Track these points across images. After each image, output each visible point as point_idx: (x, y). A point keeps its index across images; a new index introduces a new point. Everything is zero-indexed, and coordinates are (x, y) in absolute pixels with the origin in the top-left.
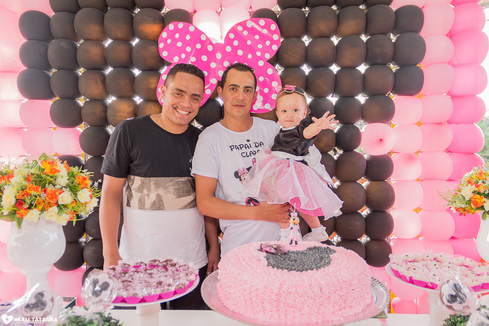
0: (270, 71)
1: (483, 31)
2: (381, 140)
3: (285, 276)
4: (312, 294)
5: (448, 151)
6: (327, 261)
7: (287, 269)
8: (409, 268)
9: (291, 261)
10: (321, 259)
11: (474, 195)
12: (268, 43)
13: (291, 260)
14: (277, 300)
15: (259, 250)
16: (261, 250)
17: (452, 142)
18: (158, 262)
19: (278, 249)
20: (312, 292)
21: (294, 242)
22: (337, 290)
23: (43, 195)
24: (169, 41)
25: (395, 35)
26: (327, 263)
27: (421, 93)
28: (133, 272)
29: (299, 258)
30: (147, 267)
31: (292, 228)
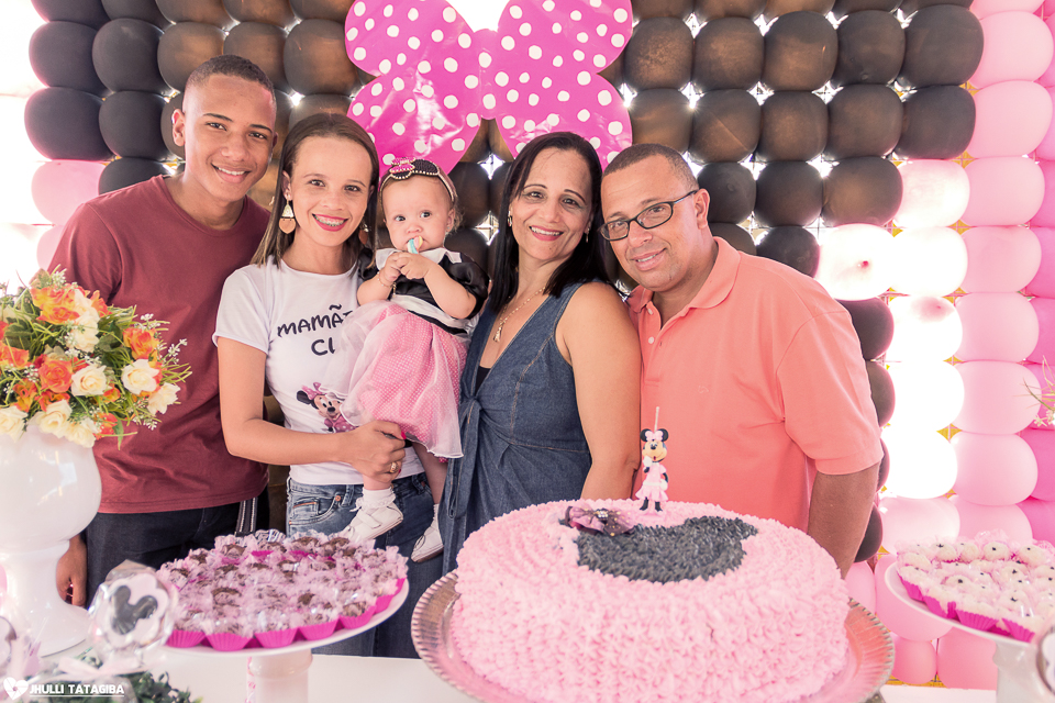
0: (605, 98)
2: (866, 263)
3: (621, 594)
4: (687, 646)
5: (1029, 293)
6: (732, 558)
7: (627, 575)
8: (946, 578)
9: (641, 554)
10: (719, 549)
12: (602, 30)
13: (640, 549)
14: (594, 655)
15: (562, 523)
16: (567, 522)
17: (1037, 274)
18: (312, 543)
19: (610, 521)
20: (687, 639)
21: (652, 505)
22: (755, 636)
23: (33, 372)
24: (370, 24)
25: (907, 13)
26: (733, 562)
27: (967, 152)
28: (249, 566)
29: (661, 546)
30: (287, 554)
31: (648, 470)
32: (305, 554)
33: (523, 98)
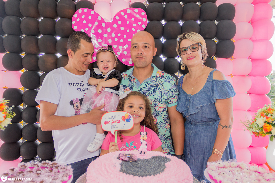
1: (271, 20)
3: (130, 180)
5: (249, 93)
6: (162, 169)
8: (220, 173)
9: (138, 168)
10: (159, 166)
11: (265, 124)
12: (140, 23)
13: (138, 167)
15: (117, 158)
16: (119, 158)
17: (251, 88)
18: (47, 164)
19: (131, 158)
21: (143, 153)
24: (78, 20)
25: (217, 21)
26: (162, 170)
27: (232, 57)
28: (28, 172)
29: (144, 165)
30: (39, 168)
31: (142, 143)
32: (44, 168)
33: (119, 40)
